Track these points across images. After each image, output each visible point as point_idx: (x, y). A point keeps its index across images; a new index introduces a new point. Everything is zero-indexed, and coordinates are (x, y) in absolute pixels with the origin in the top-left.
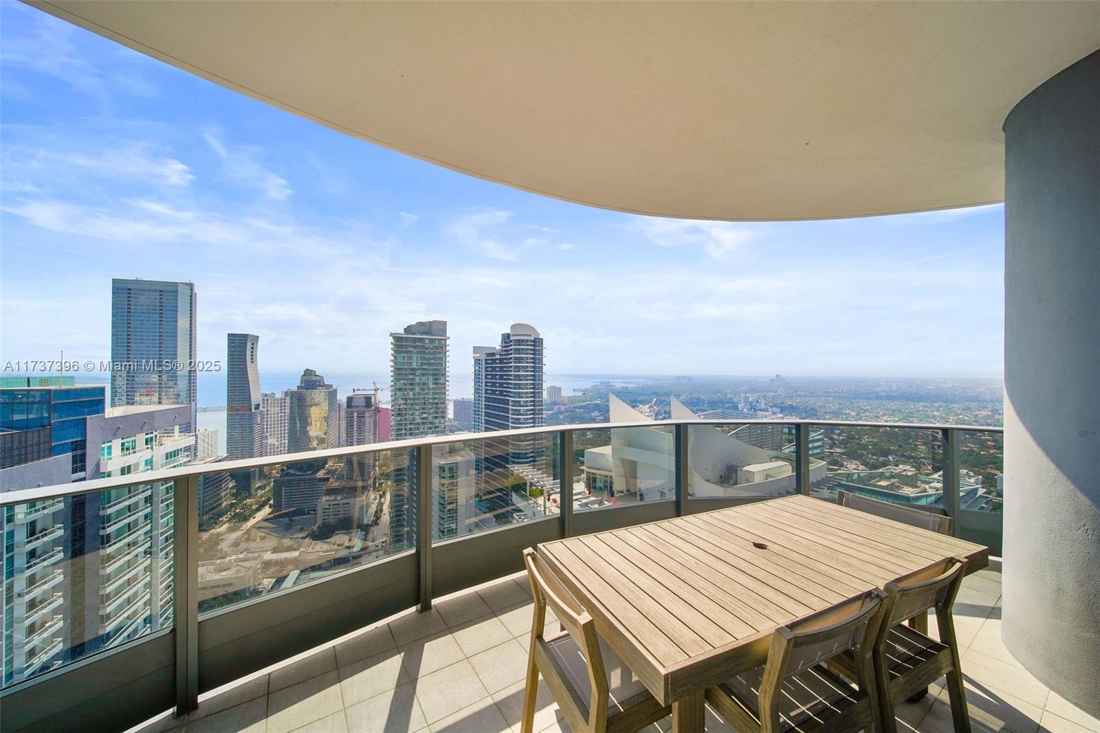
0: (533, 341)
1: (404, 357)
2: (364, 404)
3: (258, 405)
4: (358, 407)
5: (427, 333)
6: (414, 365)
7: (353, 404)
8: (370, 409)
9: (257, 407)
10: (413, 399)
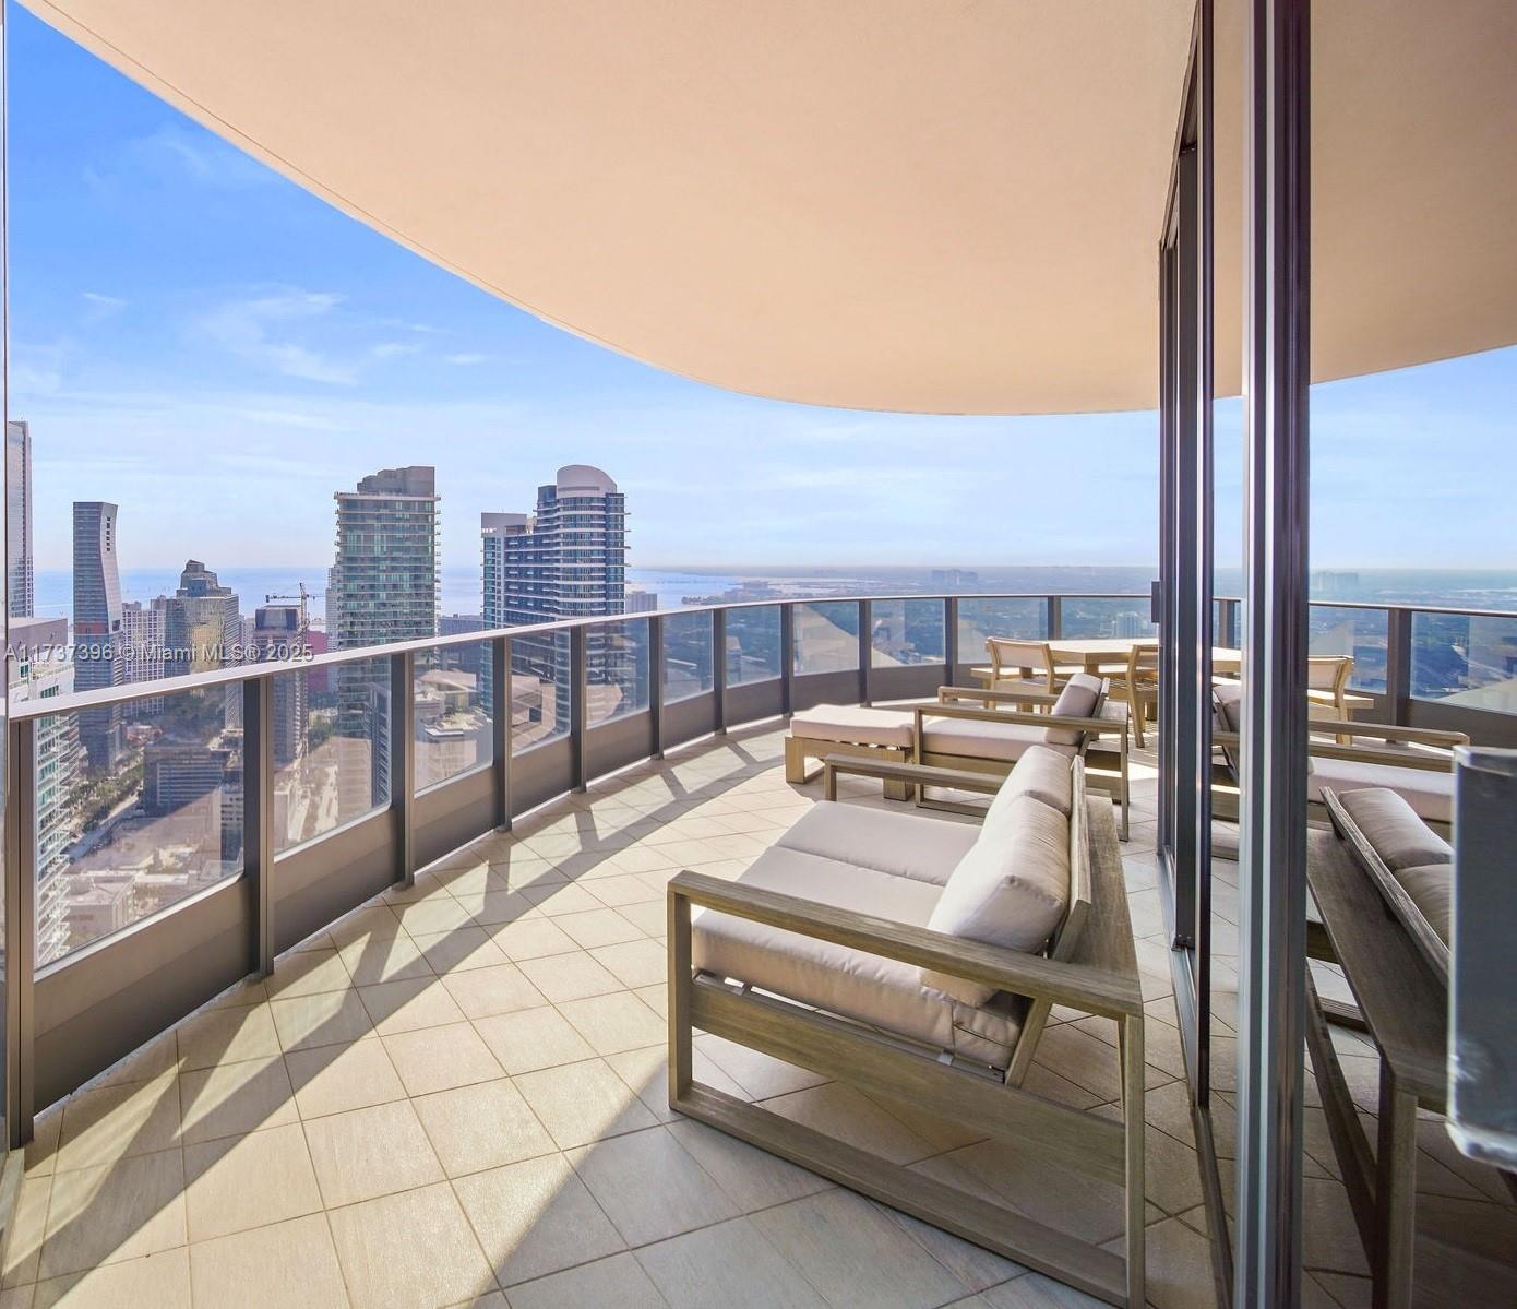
0: (604, 500)
1: (359, 537)
2: (284, 623)
3: (117, 622)
4: (274, 628)
5: (398, 491)
6: (377, 552)
7: (266, 624)
8: (294, 632)
9: (116, 625)
10: (374, 614)
